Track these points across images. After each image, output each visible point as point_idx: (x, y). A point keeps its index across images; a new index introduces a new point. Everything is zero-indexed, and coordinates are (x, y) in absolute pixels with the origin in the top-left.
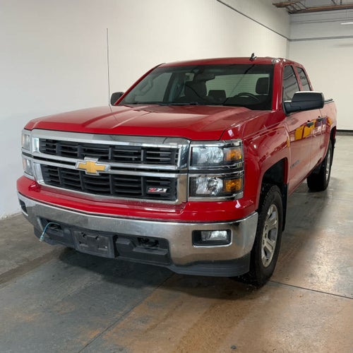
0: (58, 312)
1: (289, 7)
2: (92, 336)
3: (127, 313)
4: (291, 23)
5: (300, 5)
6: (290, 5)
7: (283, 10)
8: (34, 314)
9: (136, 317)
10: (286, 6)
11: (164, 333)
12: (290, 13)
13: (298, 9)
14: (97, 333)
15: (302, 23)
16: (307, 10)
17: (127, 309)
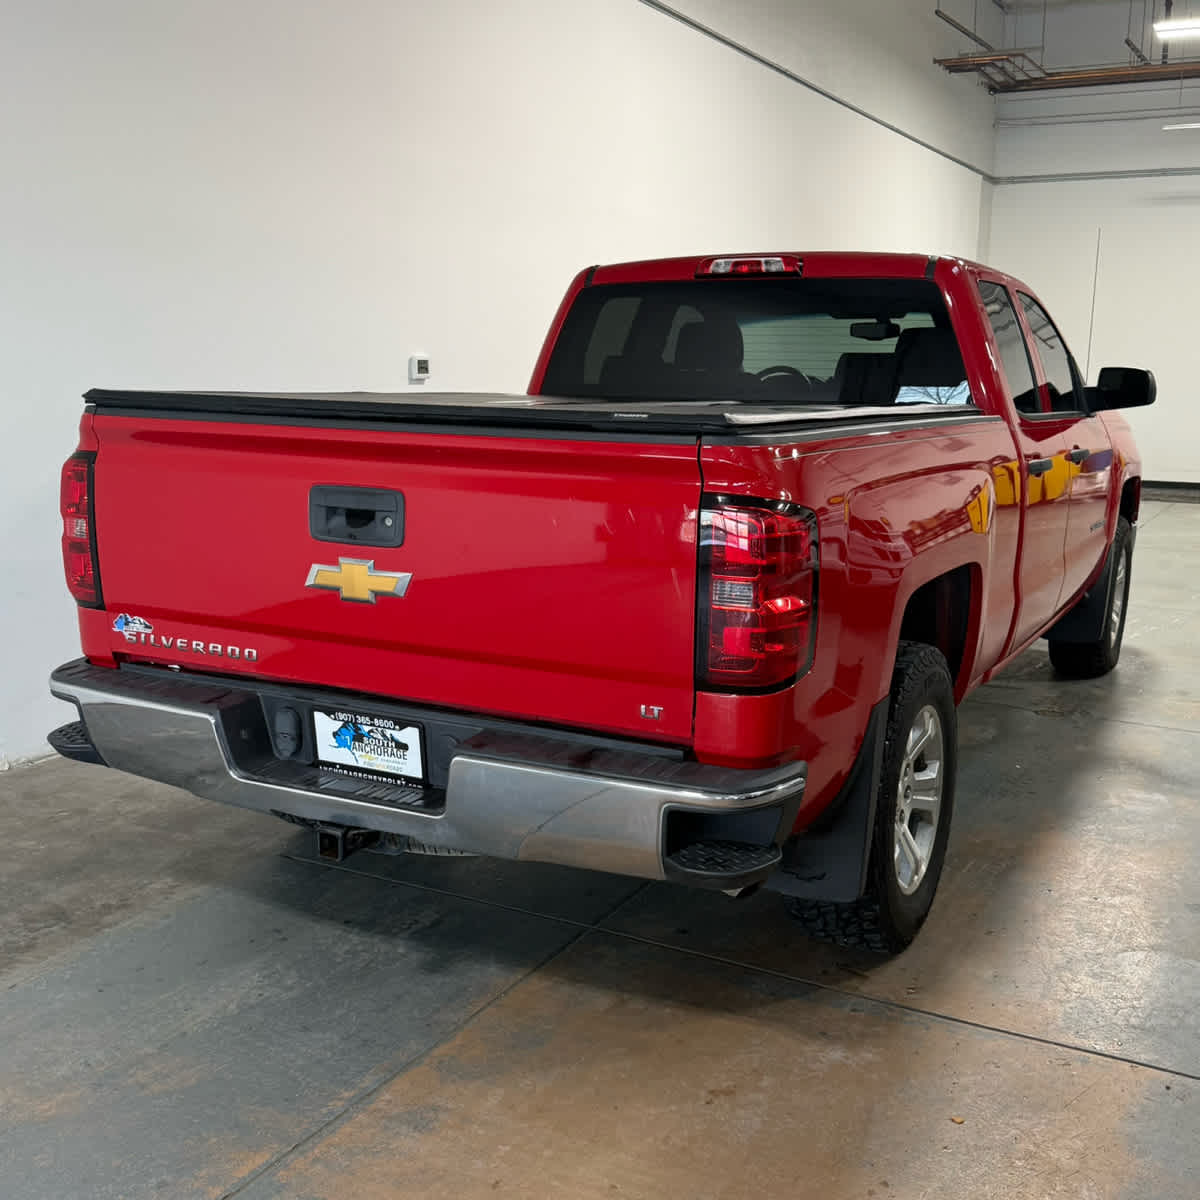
0: (143, 1087)
1: (989, 70)
2: (244, 1172)
3: (368, 1095)
4: (999, 122)
5: (1028, 66)
6: (992, 64)
7: (969, 81)
8: (61, 1097)
9: (395, 1111)
10: (977, 67)
11: (479, 1164)
12: (994, 89)
13: (1020, 77)
14: (260, 1160)
15: (1034, 122)
16: (1048, 82)
17: (368, 1082)
